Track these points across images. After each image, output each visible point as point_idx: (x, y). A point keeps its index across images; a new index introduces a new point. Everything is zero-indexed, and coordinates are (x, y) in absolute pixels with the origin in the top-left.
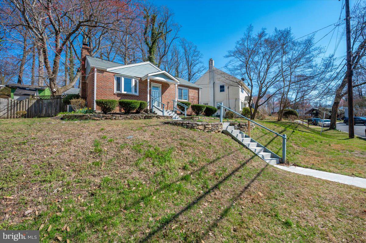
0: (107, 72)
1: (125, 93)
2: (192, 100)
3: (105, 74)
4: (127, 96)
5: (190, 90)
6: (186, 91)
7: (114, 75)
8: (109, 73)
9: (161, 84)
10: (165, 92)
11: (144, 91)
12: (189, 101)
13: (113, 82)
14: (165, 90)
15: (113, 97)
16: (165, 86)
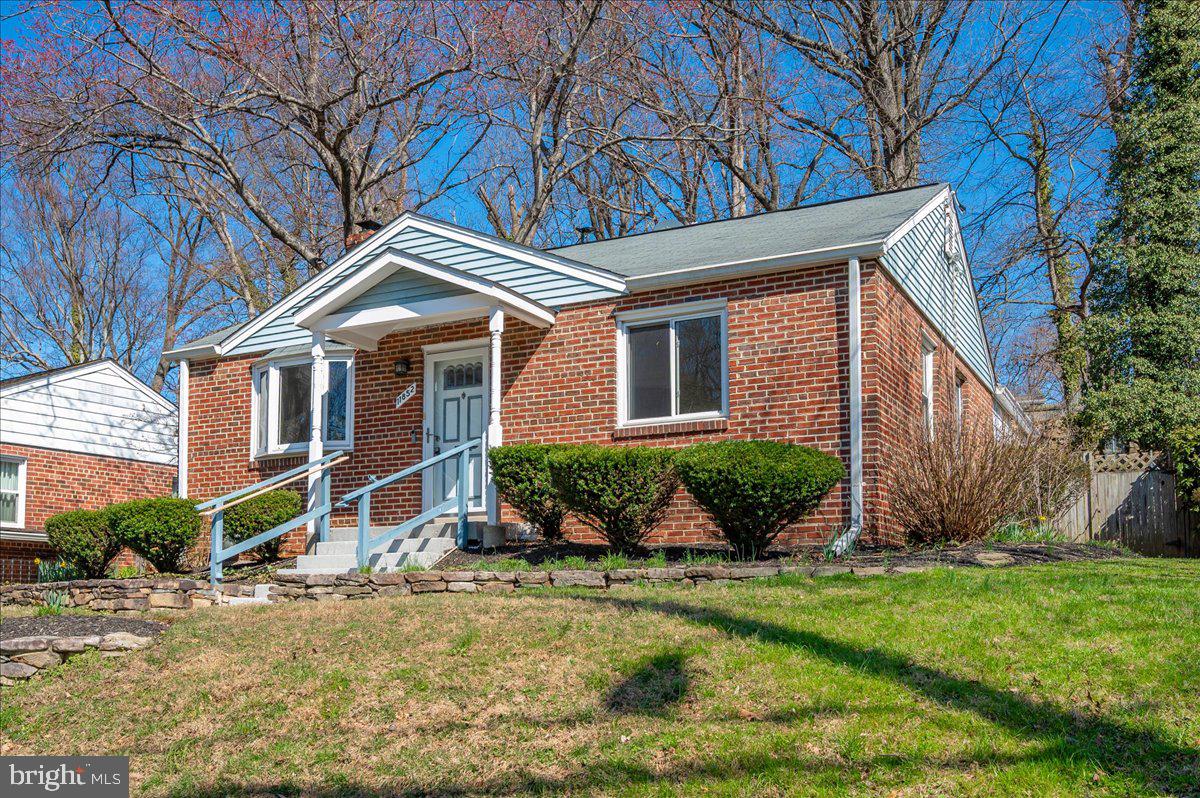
1: (283, 449)
3: (219, 372)
5: (745, 309)
7: (250, 368)
8: (234, 365)
9: (486, 335)
10: (511, 387)
11: (378, 414)
12: (730, 418)
13: (247, 407)
14: (509, 370)
15: (247, 484)
16: (509, 344)
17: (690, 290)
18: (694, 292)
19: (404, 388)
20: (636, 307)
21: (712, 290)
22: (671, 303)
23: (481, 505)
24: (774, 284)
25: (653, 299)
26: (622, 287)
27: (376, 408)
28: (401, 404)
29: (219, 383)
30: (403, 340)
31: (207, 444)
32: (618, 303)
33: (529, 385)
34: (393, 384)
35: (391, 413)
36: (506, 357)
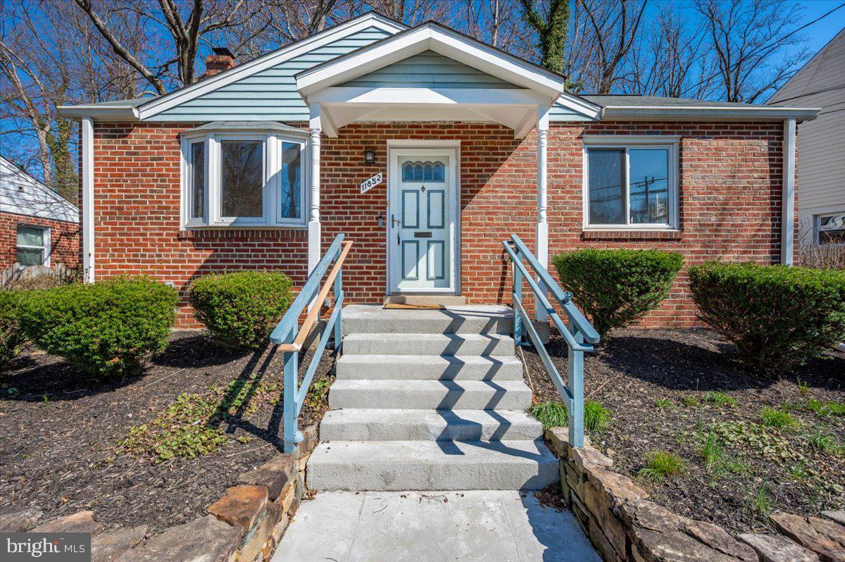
0: (143, 124)
1: (229, 221)
2: (713, 220)
3: (136, 137)
5: (694, 147)
6: (655, 166)
7: (178, 137)
8: (155, 132)
9: (457, 138)
10: (482, 186)
11: (339, 197)
12: (683, 230)
13: (174, 176)
14: (481, 171)
15: (176, 253)
16: (481, 148)
17: (651, 125)
18: (653, 128)
19: (368, 176)
20: (603, 133)
21: (669, 128)
22: (634, 133)
23: (449, 287)
24: (721, 131)
25: (618, 128)
26: (594, 115)
27: (336, 192)
28: (365, 190)
29: (135, 148)
30: (366, 132)
31: (120, 208)
32: (587, 127)
33: (501, 186)
34: (355, 170)
35: (354, 197)
36: (477, 159)
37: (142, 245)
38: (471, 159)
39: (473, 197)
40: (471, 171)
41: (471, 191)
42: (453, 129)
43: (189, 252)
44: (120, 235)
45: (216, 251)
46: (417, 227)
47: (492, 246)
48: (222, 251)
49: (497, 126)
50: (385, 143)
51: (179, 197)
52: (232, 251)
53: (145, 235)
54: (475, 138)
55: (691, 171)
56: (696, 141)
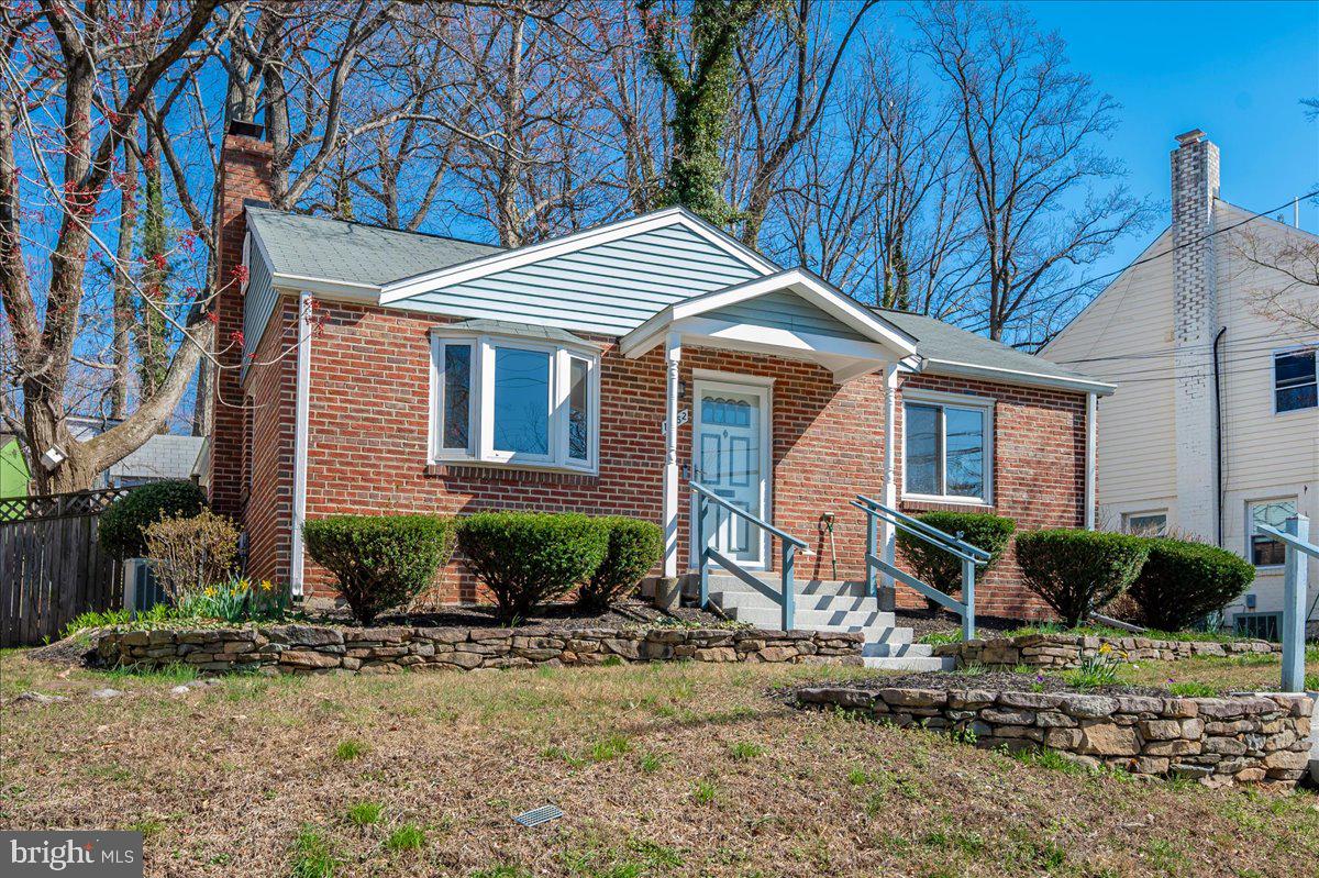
0: (379, 310)
1: (504, 457)
2: (1024, 496)
3: (368, 327)
4: (514, 482)
5: (1009, 413)
7: (428, 333)
8: (395, 322)
9: (773, 375)
10: (799, 437)
11: (635, 436)
12: (997, 506)
13: (420, 387)
14: (797, 419)
15: (421, 495)
16: (797, 391)
18: (970, 387)
21: (985, 389)
22: (952, 391)
24: (1031, 397)
26: (914, 365)
27: (632, 429)
29: (367, 342)
32: (907, 379)
33: (818, 439)
34: (654, 403)
35: (653, 438)
36: (793, 404)
37: (371, 481)
38: (787, 403)
39: (788, 450)
40: (787, 417)
41: (787, 443)
42: (768, 364)
43: (439, 496)
44: (341, 463)
45: (476, 496)
46: (718, 483)
47: (808, 512)
48: (484, 496)
49: (814, 366)
50: (691, 372)
51: (427, 417)
52: (497, 497)
53: (377, 466)
54: (791, 377)
55: (1006, 440)
56: (1011, 407)
